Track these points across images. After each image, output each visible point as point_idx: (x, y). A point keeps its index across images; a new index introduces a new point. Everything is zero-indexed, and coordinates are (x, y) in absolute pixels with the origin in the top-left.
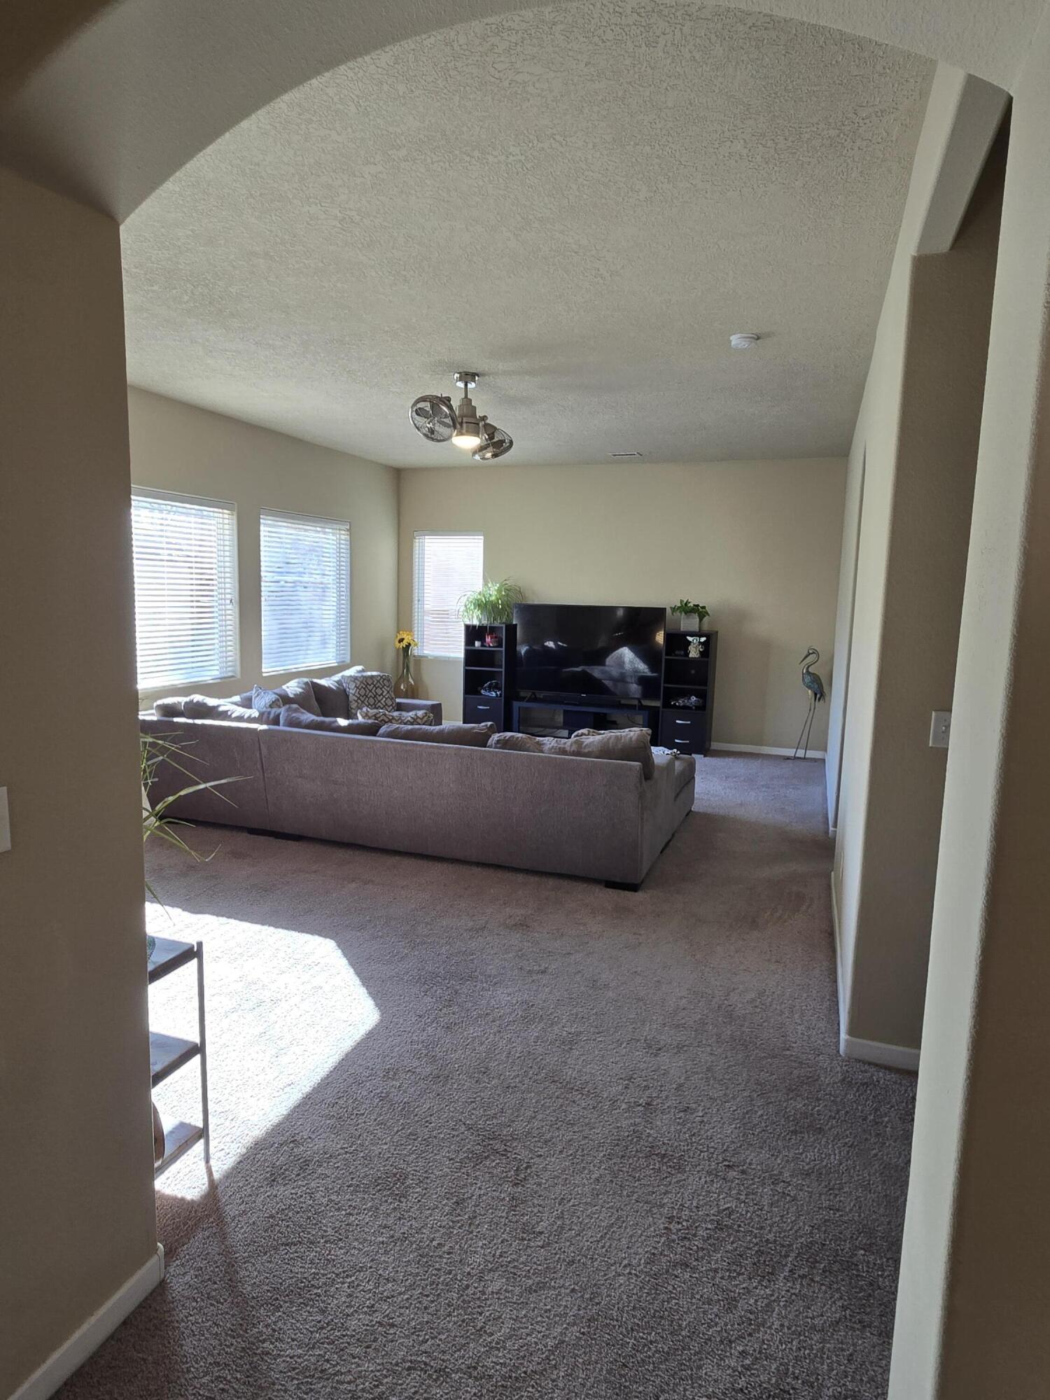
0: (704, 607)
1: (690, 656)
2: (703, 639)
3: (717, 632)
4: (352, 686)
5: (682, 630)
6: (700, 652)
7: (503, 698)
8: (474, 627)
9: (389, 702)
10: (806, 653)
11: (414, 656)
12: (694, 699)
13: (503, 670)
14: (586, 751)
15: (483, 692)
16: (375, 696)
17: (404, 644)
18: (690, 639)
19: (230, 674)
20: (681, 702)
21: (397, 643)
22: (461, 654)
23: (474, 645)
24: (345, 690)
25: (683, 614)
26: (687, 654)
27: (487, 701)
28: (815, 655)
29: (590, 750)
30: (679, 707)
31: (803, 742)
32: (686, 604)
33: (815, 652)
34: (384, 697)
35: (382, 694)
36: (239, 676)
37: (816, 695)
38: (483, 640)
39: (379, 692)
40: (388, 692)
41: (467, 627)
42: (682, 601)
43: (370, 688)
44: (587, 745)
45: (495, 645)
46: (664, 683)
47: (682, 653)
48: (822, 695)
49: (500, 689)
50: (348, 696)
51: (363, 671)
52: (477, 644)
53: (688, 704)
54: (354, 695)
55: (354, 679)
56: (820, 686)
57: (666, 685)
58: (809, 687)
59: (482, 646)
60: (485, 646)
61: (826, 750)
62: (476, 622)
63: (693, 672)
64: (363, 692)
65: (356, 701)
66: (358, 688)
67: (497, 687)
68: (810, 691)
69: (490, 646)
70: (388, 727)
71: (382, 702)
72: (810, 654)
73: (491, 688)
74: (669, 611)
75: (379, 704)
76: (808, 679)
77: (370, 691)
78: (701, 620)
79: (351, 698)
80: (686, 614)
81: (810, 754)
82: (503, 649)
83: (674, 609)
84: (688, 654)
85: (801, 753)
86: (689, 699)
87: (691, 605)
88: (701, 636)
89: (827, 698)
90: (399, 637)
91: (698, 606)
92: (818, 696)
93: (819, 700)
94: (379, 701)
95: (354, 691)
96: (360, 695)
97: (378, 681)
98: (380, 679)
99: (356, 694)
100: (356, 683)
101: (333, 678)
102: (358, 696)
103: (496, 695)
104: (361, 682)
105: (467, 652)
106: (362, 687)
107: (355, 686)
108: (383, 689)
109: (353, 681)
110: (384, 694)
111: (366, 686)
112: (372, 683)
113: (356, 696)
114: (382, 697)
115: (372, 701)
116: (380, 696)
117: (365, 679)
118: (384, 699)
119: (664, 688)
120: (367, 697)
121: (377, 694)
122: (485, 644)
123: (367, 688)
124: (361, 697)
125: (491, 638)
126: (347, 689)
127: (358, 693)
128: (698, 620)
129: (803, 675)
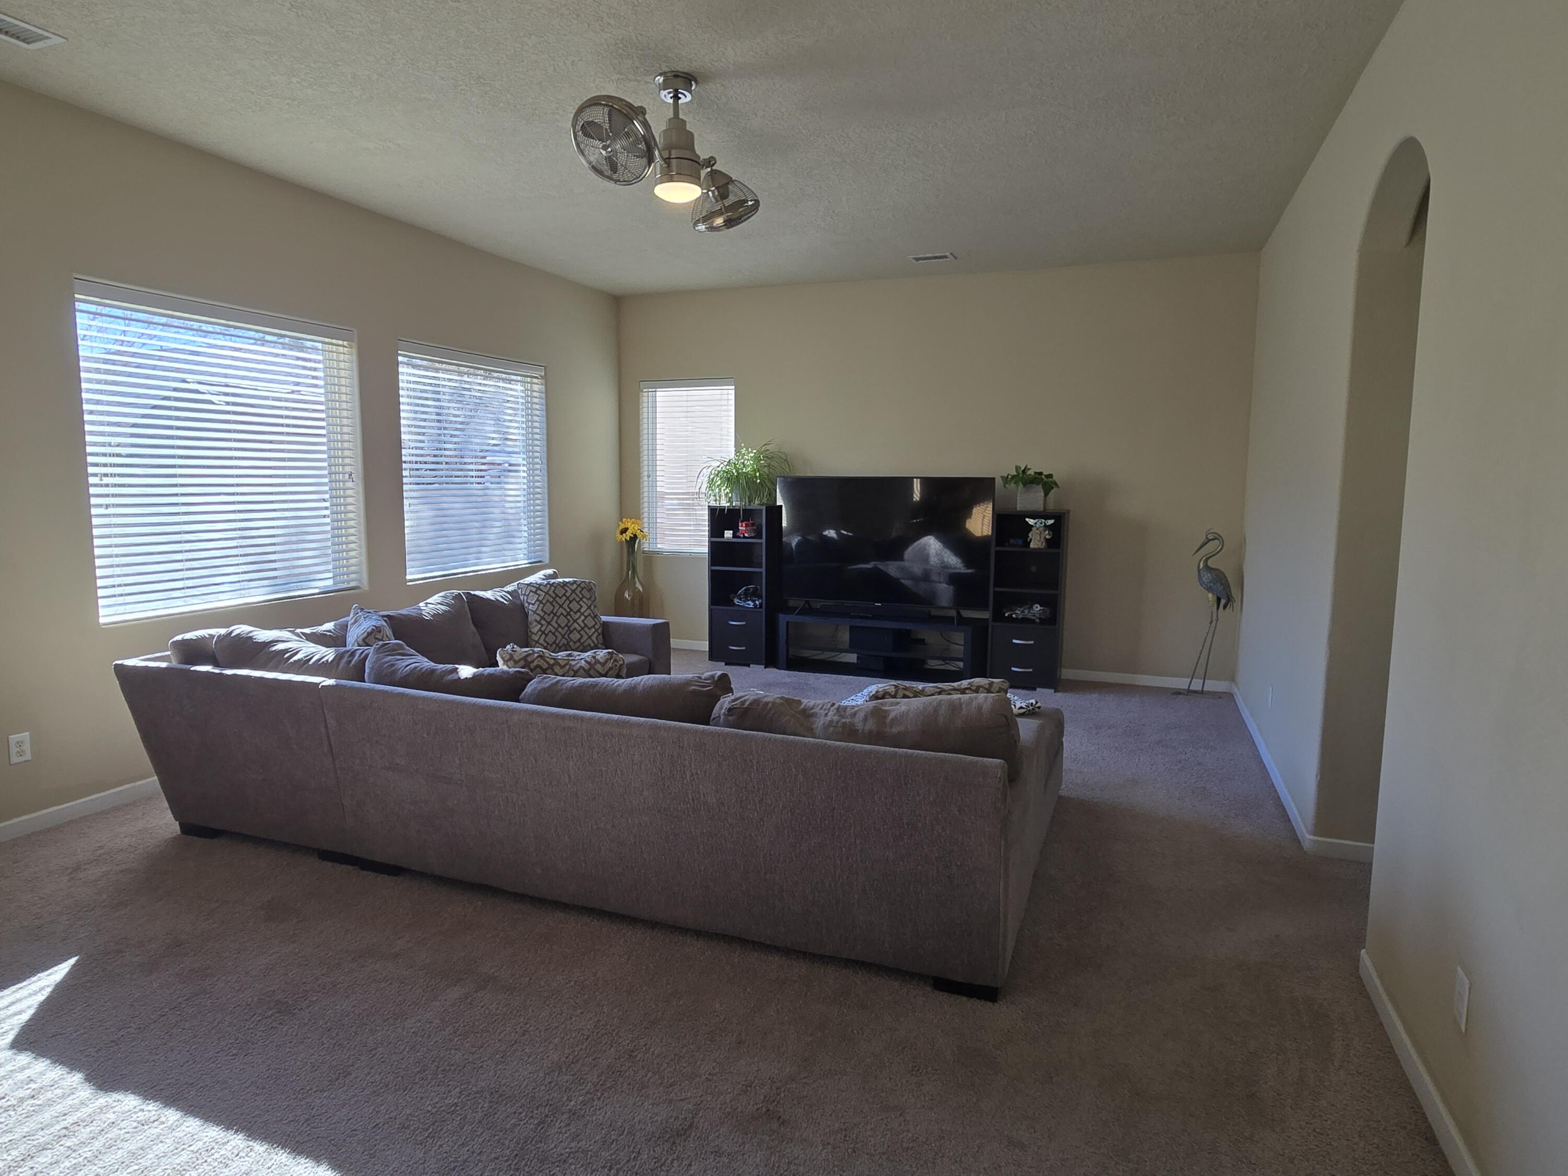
0: (1050, 476)
1: (1032, 545)
2: (1050, 522)
3: (1069, 511)
4: (533, 598)
5: (1018, 509)
6: (1047, 540)
7: (763, 610)
8: (722, 510)
9: (590, 622)
10: (1203, 539)
11: (643, 552)
12: (1037, 608)
13: (763, 570)
14: (895, 730)
15: (736, 601)
16: (568, 614)
17: (629, 534)
18: (1031, 522)
19: (352, 584)
20: (1018, 613)
21: (618, 532)
22: (703, 549)
23: (722, 535)
24: (523, 606)
25: (1021, 485)
26: (1026, 544)
27: (743, 614)
28: (1217, 541)
29: (901, 728)
30: (1016, 620)
31: (1201, 670)
32: (1024, 471)
33: (1218, 537)
34: (583, 614)
35: (579, 611)
36: (365, 586)
37: (1219, 600)
38: (735, 529)
39: (575, 606)
40: (589, 607)
41: (712, 510)
42: (1017, 468)
43: (561, 601)
44: (893, 720)
45: (753, 535)
46: (995, 586)
47: (1020, 542)
48: (1229, 599)
49: (760, 597)
50: (526, 615)
51: (554, 576)
52: (728, 534)
53: (1029, 616)
54: (535, 612)
55: (537, 588)
56: (1226, 586)
57: (997, 589)
58: (1209, 589)
59: (734, 536)
60: (739, 537)
61: (1233, 679)
62: (724, 503)
63: (1034, 569)
64: (548, 608)
65: (539, 623)
66: (541, 602)
67: (755, 594)
68: (1210, 595)
69: (745, 537)
70: (540, 682)
71: (580, 621)
72: (1209, 540)
73: (747, 596)
74: (999, 482)
76: (1207, 577)
77: (561, 606)
78: (1046, 494)
79: (532, 617)
80: (1024, 485)
81: (1210, 685)
82: (763, 541)
83: (1006, 479)
84: (1029, 543)
85: (1197, 685)
86: (1031, 607)
87: (1031, 472)
88: (1047, 518)
89: (1237, 604)
90: (622, 526)
91: (1041, 473)
92: (1223, 602)
93: (1225, 607)
94: (575, 621)
95: (536, 606)
96: (545, 613)
97: (573, 591)
98: (576, 588)
99: (539, 612)
100: (539, 595)
101: (505, 589)
102: (542, 614)
103: (755, 605)
104: (547, 593)
105: (712, 545)
106: (548, 601)
107: (538, 600)
108: (581, 603)
109: (535, 593)
110: (582, 611)
111: (554, 599)
112: (564, 595)
113: (538, 615)
114: (579, 614)
115: (563, 621)
116: (575, 613)
117: (553, 588)
118: (583, 617)
119: (995, 592)
120: (555, 614)
121: (571, 610)
122: (738, 534)
123: (557, 602)
124: (546, 616)
125: (747, 526)
126: (526, 605)
127: (542, 610)
128: (1042, 494)
129: (1199, 571)
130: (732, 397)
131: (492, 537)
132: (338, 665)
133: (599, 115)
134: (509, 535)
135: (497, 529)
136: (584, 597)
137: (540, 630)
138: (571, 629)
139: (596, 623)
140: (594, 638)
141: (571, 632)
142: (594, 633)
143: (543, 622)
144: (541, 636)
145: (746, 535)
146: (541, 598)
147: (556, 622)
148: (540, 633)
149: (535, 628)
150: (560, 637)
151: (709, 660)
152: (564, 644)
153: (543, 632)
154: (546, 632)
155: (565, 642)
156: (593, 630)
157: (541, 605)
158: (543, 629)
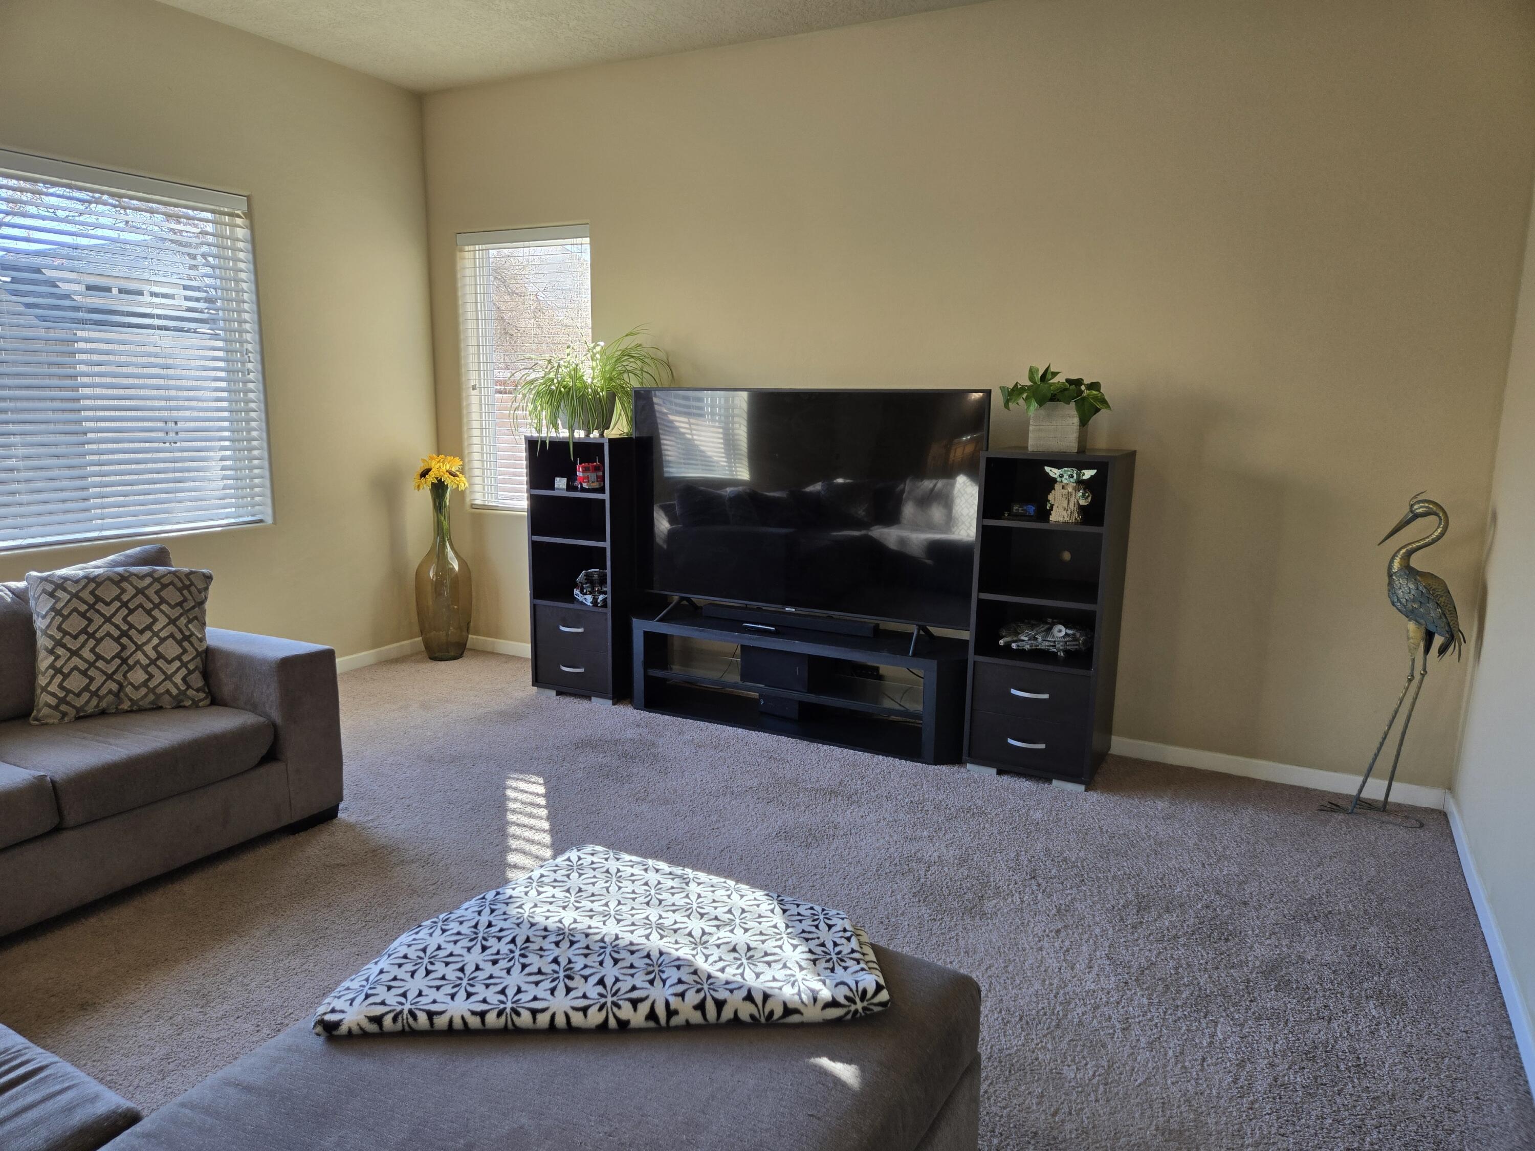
0: (1095, 386)
1: (1055, 517)
2: (1088, 474)
3: (1133, 454)
4: (47, 605)
5: (1030, 449)
6: (1081, 508)
8: (542, 443)
9: (171, 649)
10: (1403, 512)
11: (472, 506)
12: (1060, 631)
13: (607, 545)
16: (124, 634)
17: (432, 478)
18: (1053, 472)
20: (1025, 640)
21: (418, 473)
22: (522, 503)
23: (552, 487)
25: (1034, 405)
26: (1044, 513)
27: (580, 614)
28: (1432, 518)
30: (1020, 653)
31: (1385, 762)
32: (1043, 378)
33: (1436, 510)
34: (156, 634)
35: (149, 627)
37: (1429, 637)
38: (571, 475)
39: (140, 619)
40: (175, 622)
41: (532, 444)
42: (1032, 372)
43: (108, 611)
45: (594, 485)
46: (978, 591)
47: (1031, 509)
48: (1453, 637)
49: (604, 587)
52: (561, 483)
53: (1044, 645)
54: (44, 632)
55: (61, 584)
56: (1448, 612)
57: (985, 596)
58: (1410, 614)
59: (570, 487)
60: (575, 489)
61: (1449, 786)
62: (544, 433)
63: (1067, 556)
64: (75, 624)
65: (51, 652)
66: (58, 613)
68: (1412, 626)
71: (148, 649)
72: (1416, 516)
73: (588, 585)
74: (997, 399)
75: (139, 656)
76: (1406, 588)
77: (108, 620)
78: (1083, 422)
79: (42, 642)
80: (1041, 403)
81: (1403, 793)
82: (607, 496)
83: (1013, 393)
84: (1049, 513)
85: (1375, 790)
86: (1049, 630)
87: (1060, 379)
88: (1081, 466)
89: (1469, 647)
90: (422, 466)
91: (1078, 382)
92: (1438, 640)
93: (1442, 650)
94: (139, 648)
95: (48, 620)
96: (66, 633)
97: (140, 591)
98: (151, 585)
99: (53, 632)
100: (58, 600)
101: (6, 584)
102: (58, 636)
103: (595, 602)
104: (76, 596)
105: (535, 500)
106: (75, 610)
107: (53, 609)
108: (156, 613)
109: (52, 595)
110: (156, 628)
111: (91, 607)
112: (118, 598)
113: (51, 637)
114: (148, 634)
115: (109, 648)
116: (141, 632)
117: (93, 585)
118: (156, 641)
119: (980, 601)
120: (92, 636)
121: (131, 626)
122: (574, 484)
123: (98, 611)
124: (67, 640)
125: (585, 470)
126: (35, 617)
127: (59, 628)
128: (1076, 420)
129: (1390, 576)
130: (587, 257)
136: (163, 601)
137: (52, 666)
138: (131, 662)
139: (185, 651)
140: (178, 679)
141: (131, 668)
142: (179, 669)
143: (60, 651)
144: (53, 677)
145: (585, 485)
146: (59, 605)
147: (92, 650)
148: (51, 672)
149: (44, 662)
150: (100, 679)
151: (533, 685)
152: (110, 692)
153: (58, 671)
154: (66, 670)
155: (114, 687)
156: (177, 664)
157: (59, 619)
158: (58, 664)
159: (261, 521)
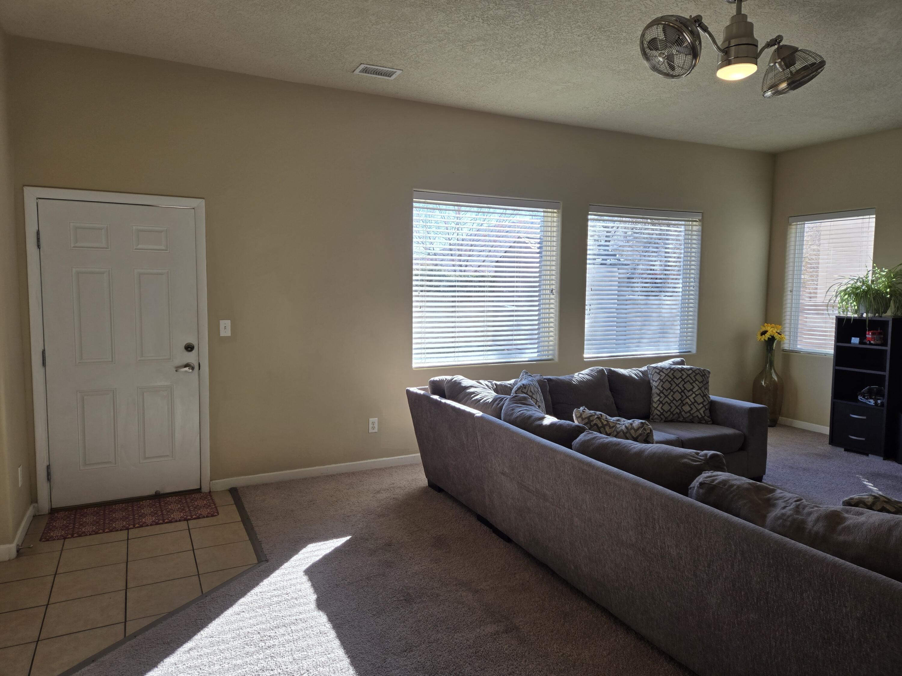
4: (656, 377)
7: (885, 410)
8: (849, 319)
9: (700, 399)
11: (784, 350)
13: (887, 374)
15: (860, 398)
16: (683, 391)
17: (767, 336)
19: (550, 357)
21: (759, 333)
22: (830, 350)
23: (850, 342)
24: (649, 382)
27: (864, 409)
34: (694, 393)
35: (691, 390)
36: (556, 359)
38: (862, 337)
39: (688, 386)
40: (700, 388)
41: (840, 321)
43: (677, 382)
45: (879, 342)
49: (883, 396)
50: (651, 388)
51: (682, 363)
52: (855, 340)
54: (656, 387)
55: (662, 370)
59: (861, 343)
60: (865, 344)
62: (850, 314)
64: (667, 385)
65: (659, 395)
66: (661, 380)
67: (879, 394)
69: (870, 344)
71: (691, 398)
73: (870, 394)
75: (688, 400)
77: (677, 385)
79: (655, 391)
82: (888, 348)
90: (764, 329)
94: (687, 397)
95: (658, 383)
96: (664, 388)
97: (689, 375)
98: (692, 373)
99: (660, 387)
100: (661, 376)
101: (640, 369)
102: (662, 389)
103: (876, 403)
104: (667, 375)
105: (838, 349)
106: (667, 380)
107: (659, 379)
108: (694, 384)
109: (659, 374)
110: (694, 390)
111: (672, 379)
112: (681, 377)
113: (659, 389)
114: (691, 392)
115: (677, 396)
116: (688, 391)
117: (672, 372)
118: (694, 395)
120: (672, 391)
121: (685, 389)
122: (865, 341)
123: (674, 381)
124: (664, 391)
125: (873, 334)
126: (651, 381)
127: (662, 386)
130: (873, 224)
131: (650, 332)
132: (493, 405)
133: (658, 32)
134: (663, 332)
135: (654, 326)
136: (696, 380)
137: (659, 400)
138: (684, 402)
139: (704, 401)
140: (702, 411)
141: (684, 405)
142: (702, 408)
143: (662, 395)
144: (659, 404)
145: (872, 342)
146: (662, 378)
147: (672, 396)
148: (659, 402)
149: (656, 399)
150: (674, 407)
151: (829, 444)
152: (677, 413)
153: (661, 402)
154: (663, 402)
155: (678, 411)
156: (702, 405)
157: (662, 383)
158: (661, 400)
159: (690, 352)
